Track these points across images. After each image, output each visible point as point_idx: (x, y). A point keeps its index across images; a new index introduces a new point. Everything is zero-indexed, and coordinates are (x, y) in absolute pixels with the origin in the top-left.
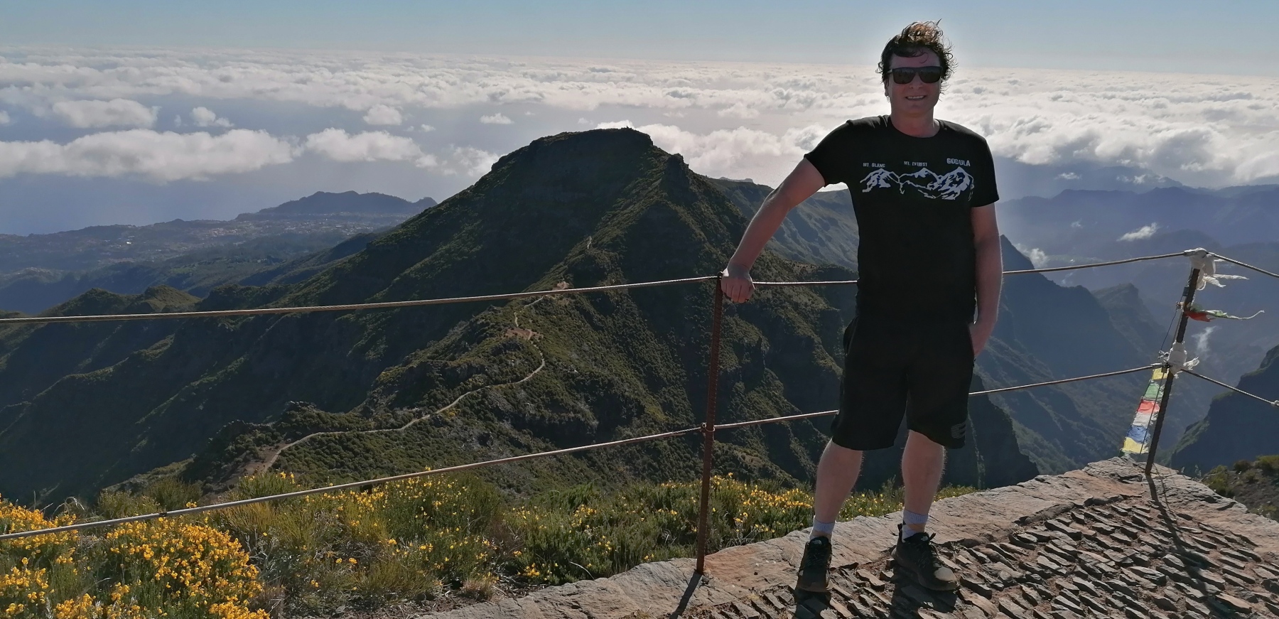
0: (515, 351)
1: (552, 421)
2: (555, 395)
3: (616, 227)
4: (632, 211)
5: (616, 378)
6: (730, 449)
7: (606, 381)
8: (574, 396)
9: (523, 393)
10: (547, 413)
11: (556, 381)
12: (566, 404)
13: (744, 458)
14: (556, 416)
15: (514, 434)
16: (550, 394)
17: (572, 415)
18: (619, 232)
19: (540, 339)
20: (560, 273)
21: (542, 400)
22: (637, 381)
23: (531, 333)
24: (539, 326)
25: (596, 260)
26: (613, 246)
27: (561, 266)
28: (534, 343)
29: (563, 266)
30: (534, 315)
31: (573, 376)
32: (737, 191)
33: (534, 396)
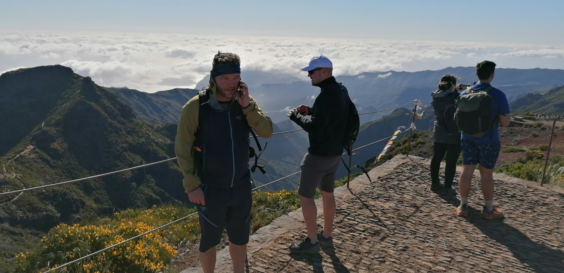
0: (6, 185)
1: (34, 218)
2: (34, 204)
3: (58, 115)
4: (66, 106)
5: (68, 191)
7: (62, 193)
8: (45, 203)
9: (14, 206)
10: (30, 215)
11: (33, 197)
12: (41, 208)
14: (35, 215)
15: (12, 229)
16: (30, 204)
17: (45, 213)
18: (60, 117)
20: (27, 141)
21: (26, 208)
22: (79, 190)
23: (15, 175)
24: (19, 170)
25: (49, 133)
26: (57, 124)
27: (28, 138)
28: (18, 180)
29: (29, 138)
30: (15, 165)
31: (43, 193)
32: (120, 93)
33: (21, 207)
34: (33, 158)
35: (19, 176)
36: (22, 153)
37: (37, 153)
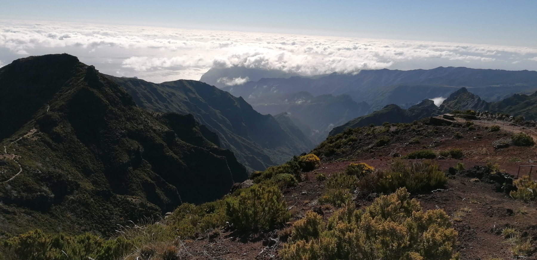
0: (3, 166)
1: (28, 198)
2: (29, 185)
3: (62, 101)
4: (70, 93)
6: (125, 197)
7: (58, 175)
8: (40, 184)
9: (9, 186)
10: (24, 194)
11: (29, 178)
12: (35, 189)
13: (132, 200)
14: (29, 195)
15: (6, 207)
16: (25, 185)
17: (39, 193)
18: (63, 103)
19: (19, 158)
20: (32, 125)
21: (21, 188)
22: (78, 173)
23: (14, 156)
24: (20, 152)
25: (52, 117)
26: (60, 109)
27: (33, 121)
28: (16, 161)
30: (17, 147)
31: (39, 175)
32: (128, 82)
33: (16, 187)
34: (35, 141)
36: (25, 136)
37: (40, 136)
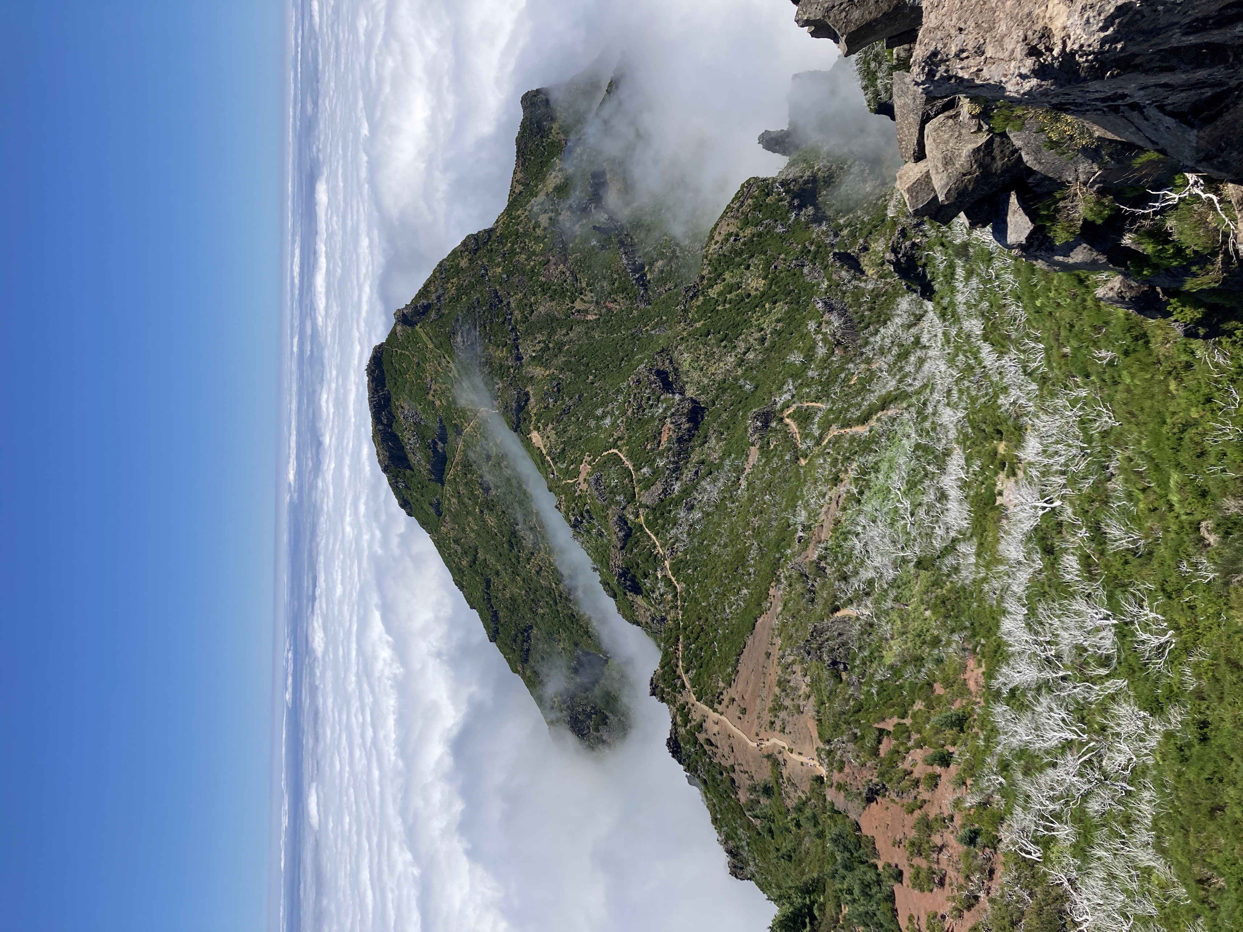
19: (589, 457)
23: (583, 465)
24: (576, 458)
28: (594, 461)
33: (647, 459)
35: (587, 458)
36: (544, 452)
37: (546, 426)
